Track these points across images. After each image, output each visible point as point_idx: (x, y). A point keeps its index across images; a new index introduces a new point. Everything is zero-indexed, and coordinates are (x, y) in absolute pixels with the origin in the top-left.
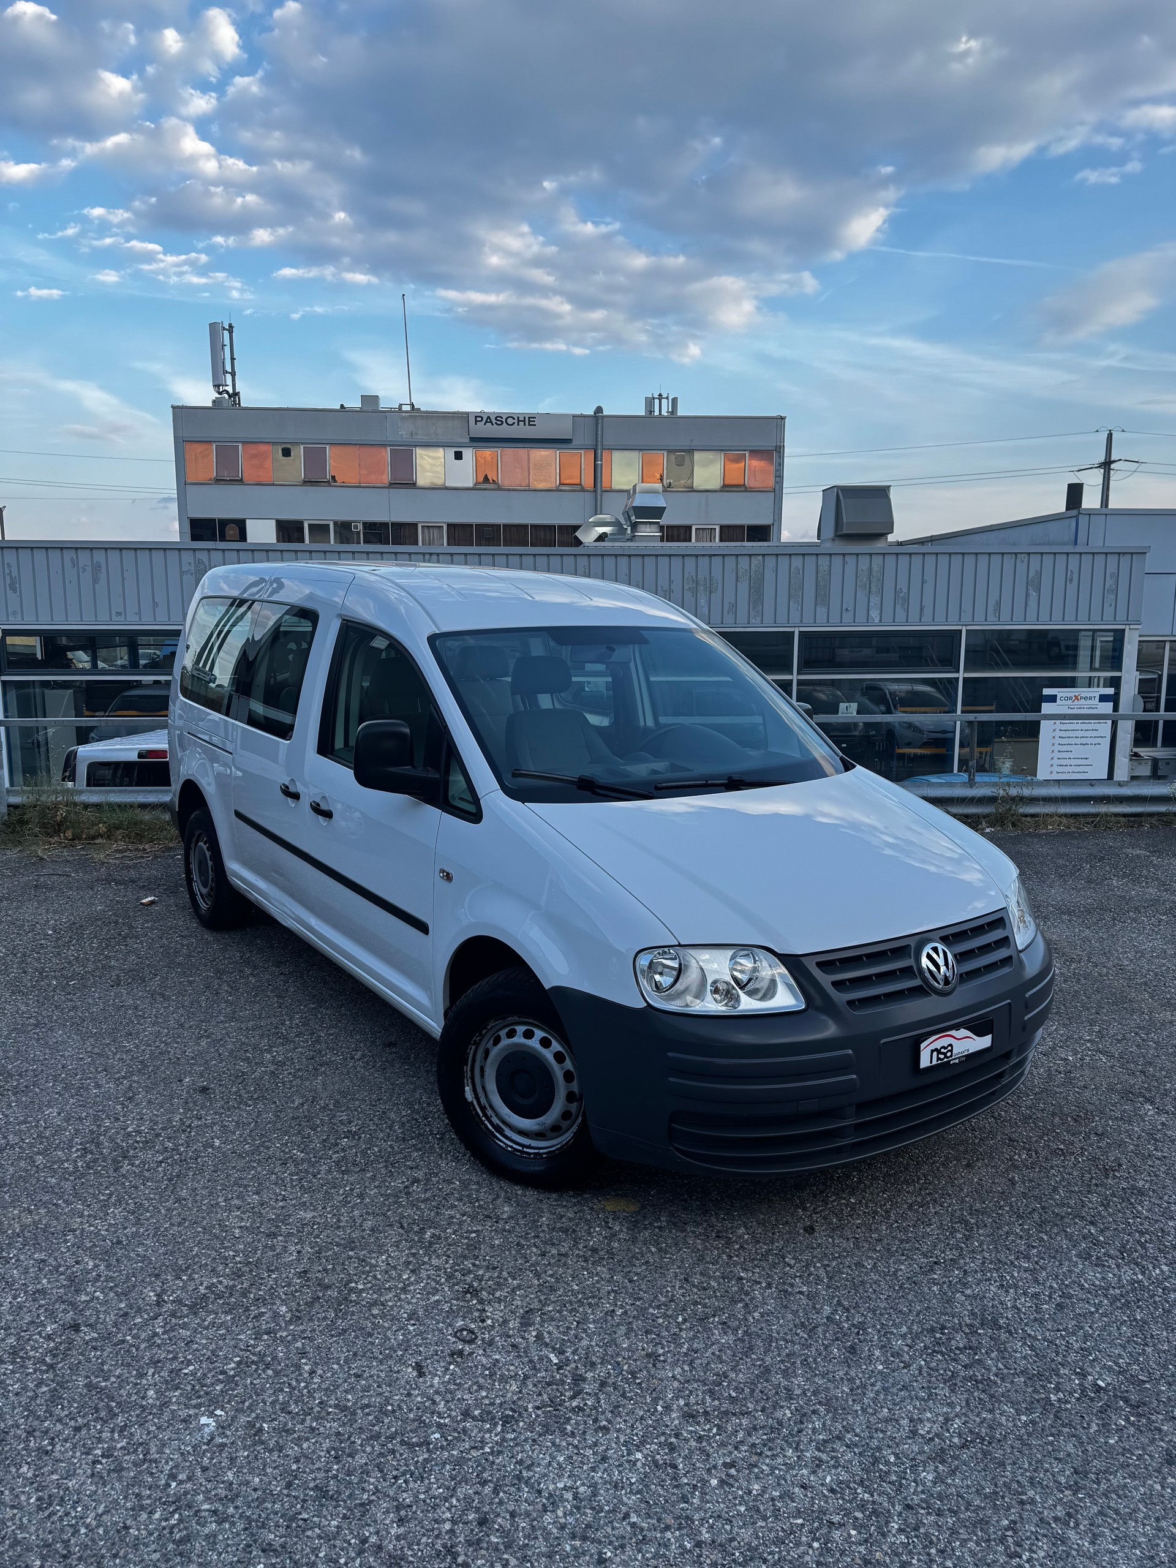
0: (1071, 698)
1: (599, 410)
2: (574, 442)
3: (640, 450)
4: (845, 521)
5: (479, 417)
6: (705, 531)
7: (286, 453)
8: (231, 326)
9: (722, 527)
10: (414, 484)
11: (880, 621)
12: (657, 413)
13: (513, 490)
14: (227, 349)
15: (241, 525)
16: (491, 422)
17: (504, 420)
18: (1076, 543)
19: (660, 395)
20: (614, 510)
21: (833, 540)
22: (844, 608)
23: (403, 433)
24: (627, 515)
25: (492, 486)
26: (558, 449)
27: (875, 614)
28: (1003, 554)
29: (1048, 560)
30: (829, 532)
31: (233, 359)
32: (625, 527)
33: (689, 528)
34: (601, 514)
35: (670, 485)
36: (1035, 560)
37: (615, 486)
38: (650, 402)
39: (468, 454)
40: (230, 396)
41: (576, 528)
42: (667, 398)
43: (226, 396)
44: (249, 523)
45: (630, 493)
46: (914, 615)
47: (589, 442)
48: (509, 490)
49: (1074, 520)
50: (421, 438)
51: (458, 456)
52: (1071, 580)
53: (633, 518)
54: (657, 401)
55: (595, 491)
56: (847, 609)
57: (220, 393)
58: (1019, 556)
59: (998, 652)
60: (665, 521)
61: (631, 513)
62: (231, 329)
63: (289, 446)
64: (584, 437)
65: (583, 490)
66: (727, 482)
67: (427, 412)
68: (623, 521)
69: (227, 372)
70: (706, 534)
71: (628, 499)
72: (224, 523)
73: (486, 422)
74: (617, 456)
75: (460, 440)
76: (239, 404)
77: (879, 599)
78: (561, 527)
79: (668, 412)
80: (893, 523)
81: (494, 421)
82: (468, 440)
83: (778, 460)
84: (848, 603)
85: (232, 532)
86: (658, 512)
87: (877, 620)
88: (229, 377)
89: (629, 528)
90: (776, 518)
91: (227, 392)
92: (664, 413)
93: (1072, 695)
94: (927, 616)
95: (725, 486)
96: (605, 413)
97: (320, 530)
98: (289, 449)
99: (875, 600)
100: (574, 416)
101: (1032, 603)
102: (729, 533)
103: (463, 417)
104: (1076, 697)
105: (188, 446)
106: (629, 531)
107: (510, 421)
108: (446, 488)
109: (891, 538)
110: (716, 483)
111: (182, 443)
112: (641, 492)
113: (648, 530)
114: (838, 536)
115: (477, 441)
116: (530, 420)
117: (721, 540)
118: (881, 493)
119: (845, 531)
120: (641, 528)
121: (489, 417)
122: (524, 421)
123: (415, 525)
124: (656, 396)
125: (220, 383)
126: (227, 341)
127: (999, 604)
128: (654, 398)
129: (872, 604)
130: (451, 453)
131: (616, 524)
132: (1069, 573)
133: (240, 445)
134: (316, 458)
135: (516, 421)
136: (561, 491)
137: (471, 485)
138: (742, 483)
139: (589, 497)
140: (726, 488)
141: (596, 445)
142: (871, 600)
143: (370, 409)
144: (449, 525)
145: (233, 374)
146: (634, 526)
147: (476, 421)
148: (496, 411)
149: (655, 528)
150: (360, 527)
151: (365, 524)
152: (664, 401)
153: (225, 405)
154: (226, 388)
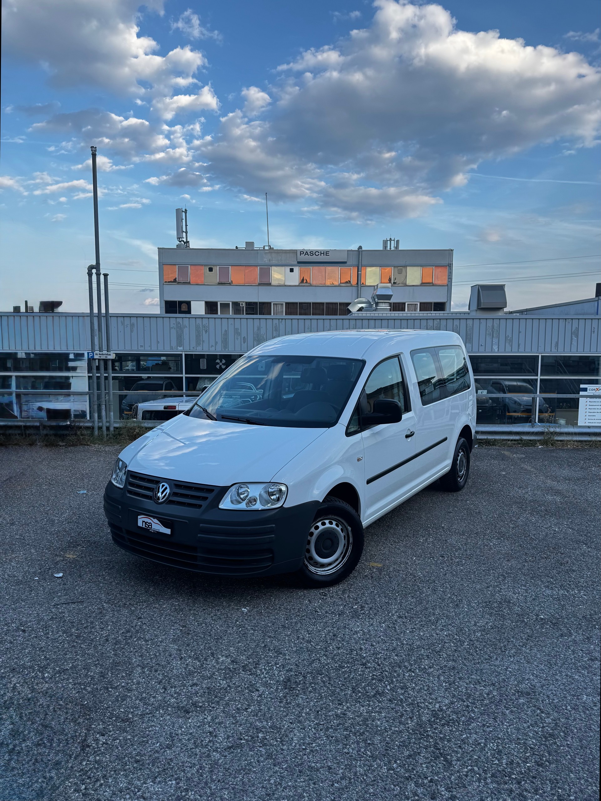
0: (594, 390)
1: (360, 247)
2: (348, 263)
3: (380, 266)
4: (482, 301)
5: (302, 252)
6: (412, 305)
7: (211, 270)
8: (186, 210)
9: (421, 303)
10: (270, 284)
11: (498, 351)
12: (388, 248)
13: (318, 286)
14: (184, 221)
15: (188, 304)
16: (308, 254)
17: (314, 253)
18: (597, 314)
19: (390, 239)
20: (367, 296)
21: (476, 311)
22: (480, 345)
23: (266, 260)
24: (373, 298)
25: (307, 284)
26: (340, 266)
27: (495, 348)
28: (559, 319)
29: (582, 322)
30: (474, 307)
31: (186, 225)
32: (372, 303)
33: (405, 303)
34: (360, 298)
35: (394, 283)
36: (575, 322)
37: (367, 284)
38: (385, 242)
39: (296, 269)
40: (185, 243)
41: (348, 304)
42: (394, 240)
43: (183, 243)
44: (192, 303)
45: (375, 287)
46: (515, 348)
47: (355, 263)
48: (316, 286)
49: (596, 302)
50: (274, 262)
51: (292, 270)
52: (594, 332)
53: (376, 300)
54: (389, 242)
55: (358, 286)
56: (481, 345)
57: (180, 242)
58: (567, 320)
59: (561, 366)
60: (392, 300)
61: (375, 297)
62: (186, 212)
63: (212, 267)
64: (353, 261)
65: (352, 286)
66: (423, 282)
67: (277, 250)
68: (371, 301)
69: (184, 232)
70: (413, 307)
71: (374, 291)
72: (181, 303)
73: (305, 254)
74: (369, 269)
75: (292, 263)
76: (189, 247)
77: (498, 340)
78: (341, 304)
79: (394, 247)
80: (506, 303)
81: (309, 254)
82: (296, 263)
83: (450, 271)
84: (482, 342)
85: (184, 307)
86: (389, 297)
87: (496, 350)
88: (184, 234)
89: (374, 305)
90: (448, 299)
91: (183, 241)
92: (393, 249)
93: (595, 388)
94: (521, 349)
95: (422, 283)
96: (363, 249)
97: (225, 306)
98: (212, 268)
99: (495, 341)
100: (348, 251)
101: (574, 343)
102: (425, 306)
103: (294, 252)
104: (597, 389)
105: (165, 267)
106: (374, 306)
107: (317, 254)
108: (286, 286)
109: (505, 310)
110: (418, 282)
111: (162, 265)
112: (380, 288)
113: (384, 306)
114: (479, 309)
115: (300, 263)
116: (326, 253)
117: (420, 310)
118: (501, 288)
119: (482, 307)
120: (381, 305)
121: (307, 252)
122: (324, 253)
123: (270, 303)
124: (388, 239)
125: (180, 237)
126: (184, 218)
127: (557, 343)
128: (387, 241)
129: (494, 342)
130: (288, 269)
131: (368, 302)
132: (593, 328)
133: (189, 266)
134: (224, 272)
135: (320, 254)
136: (341, 286)
137: (297, 284)
138: (431, 282)
139: (354, 289)
140: (423, 284)
141: (359, 264)
142: (494, 340)
143: (251, 249)
144: (286, 303)
145: (186, 232)
146: (377, 304)
147: (301, 254)
148: (310, 249)
149: (387, 305)
150: (244, 305)
151: (246, 303)
152: (392, 242)
153: (182, 247)
154: (183, 239)
